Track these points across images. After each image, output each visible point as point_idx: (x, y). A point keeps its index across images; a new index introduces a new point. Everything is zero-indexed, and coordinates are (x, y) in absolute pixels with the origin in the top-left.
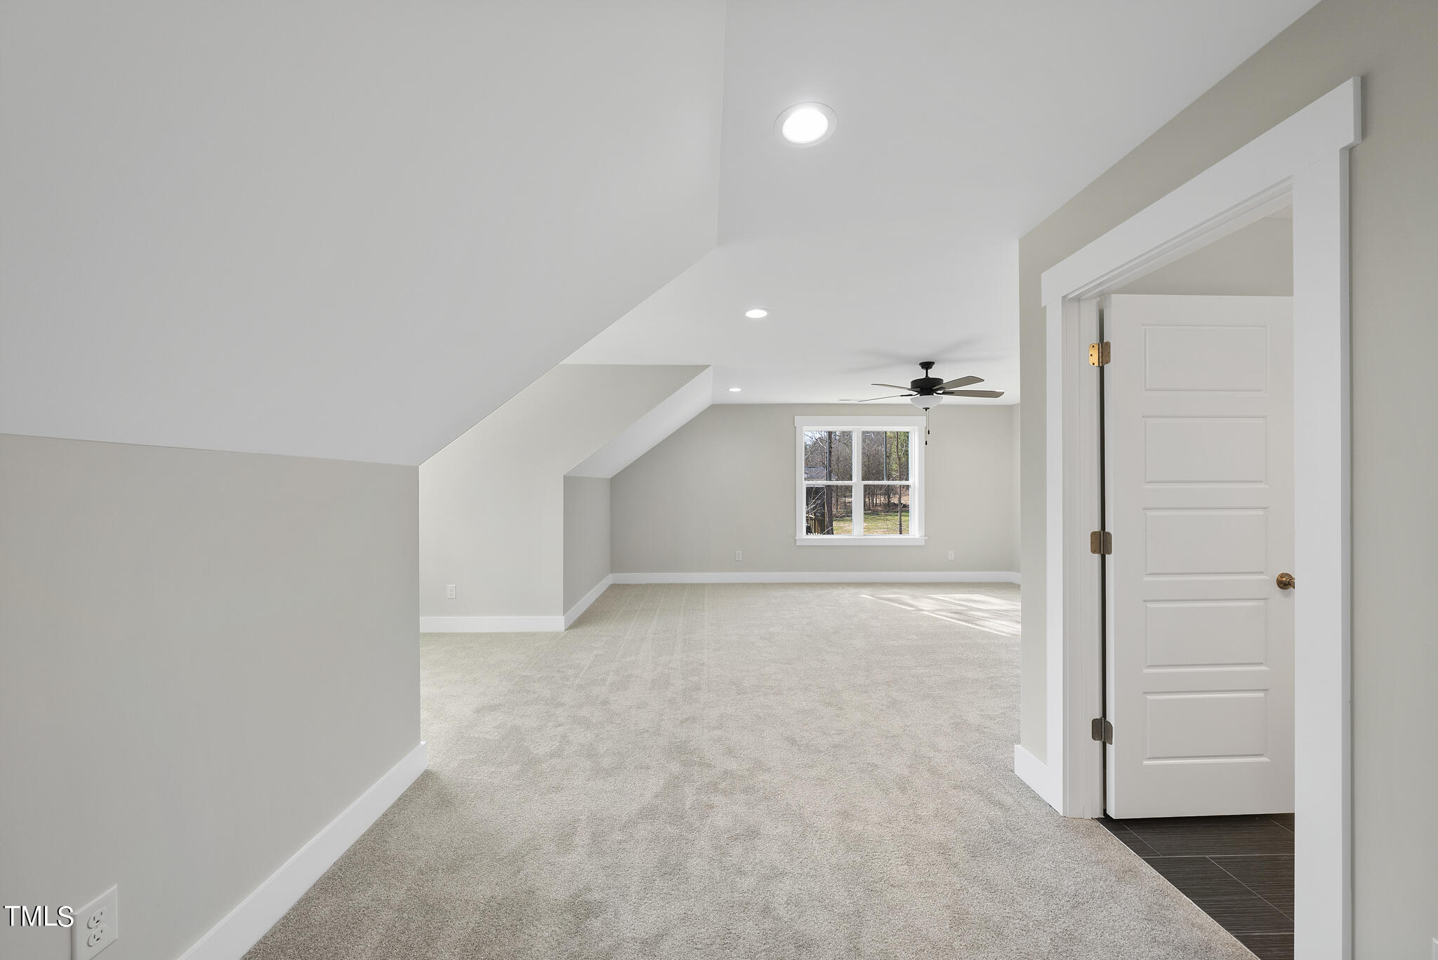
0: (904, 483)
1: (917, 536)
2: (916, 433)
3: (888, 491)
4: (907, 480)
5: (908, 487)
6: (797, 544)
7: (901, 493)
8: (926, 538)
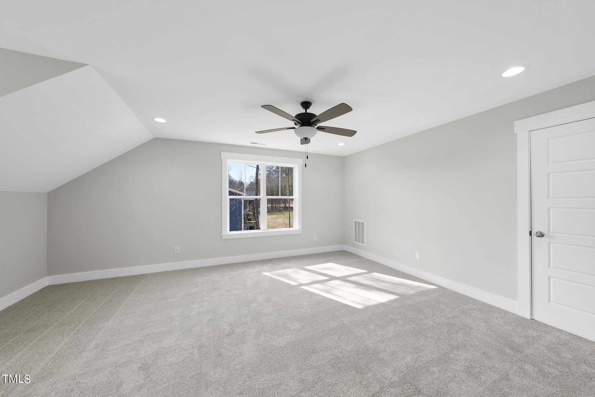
0: (291, 197)
1: (298, 228)
2: (297, 169)
3: (285, 201)
4: (292, 196)
5: (292, 200)
6: (223, 239)
7: (290, 203)
8: (303, 229)
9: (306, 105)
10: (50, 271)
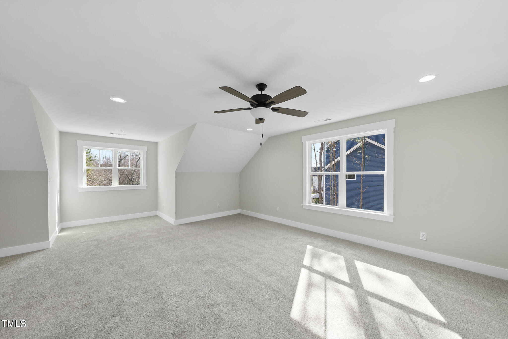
9: (262, 87)
10: (241, 207)
